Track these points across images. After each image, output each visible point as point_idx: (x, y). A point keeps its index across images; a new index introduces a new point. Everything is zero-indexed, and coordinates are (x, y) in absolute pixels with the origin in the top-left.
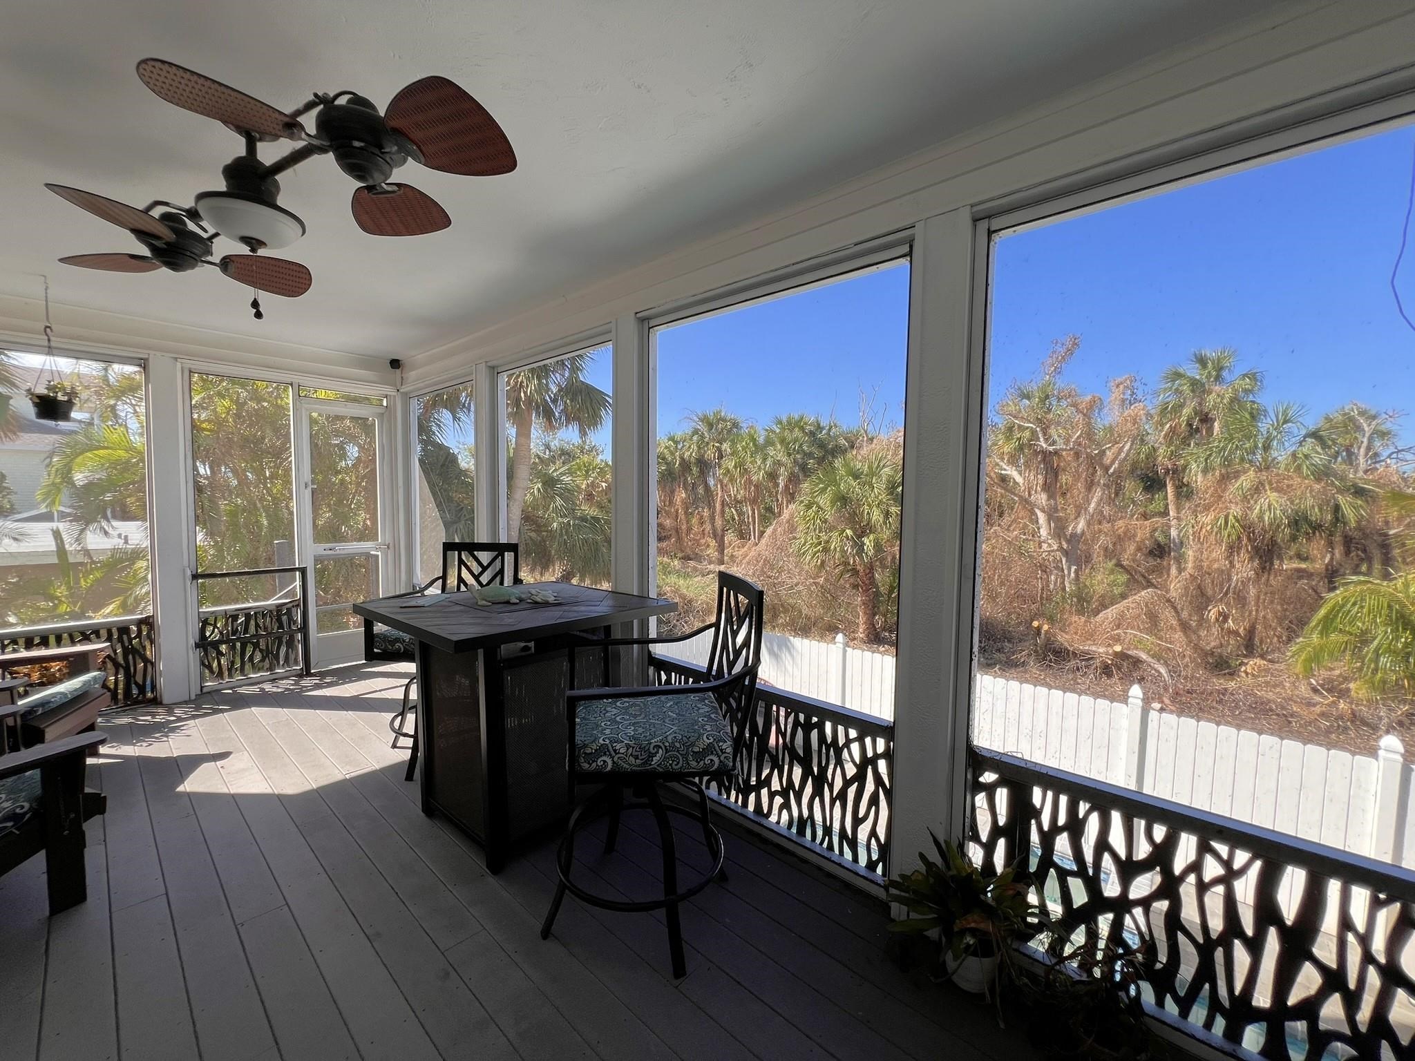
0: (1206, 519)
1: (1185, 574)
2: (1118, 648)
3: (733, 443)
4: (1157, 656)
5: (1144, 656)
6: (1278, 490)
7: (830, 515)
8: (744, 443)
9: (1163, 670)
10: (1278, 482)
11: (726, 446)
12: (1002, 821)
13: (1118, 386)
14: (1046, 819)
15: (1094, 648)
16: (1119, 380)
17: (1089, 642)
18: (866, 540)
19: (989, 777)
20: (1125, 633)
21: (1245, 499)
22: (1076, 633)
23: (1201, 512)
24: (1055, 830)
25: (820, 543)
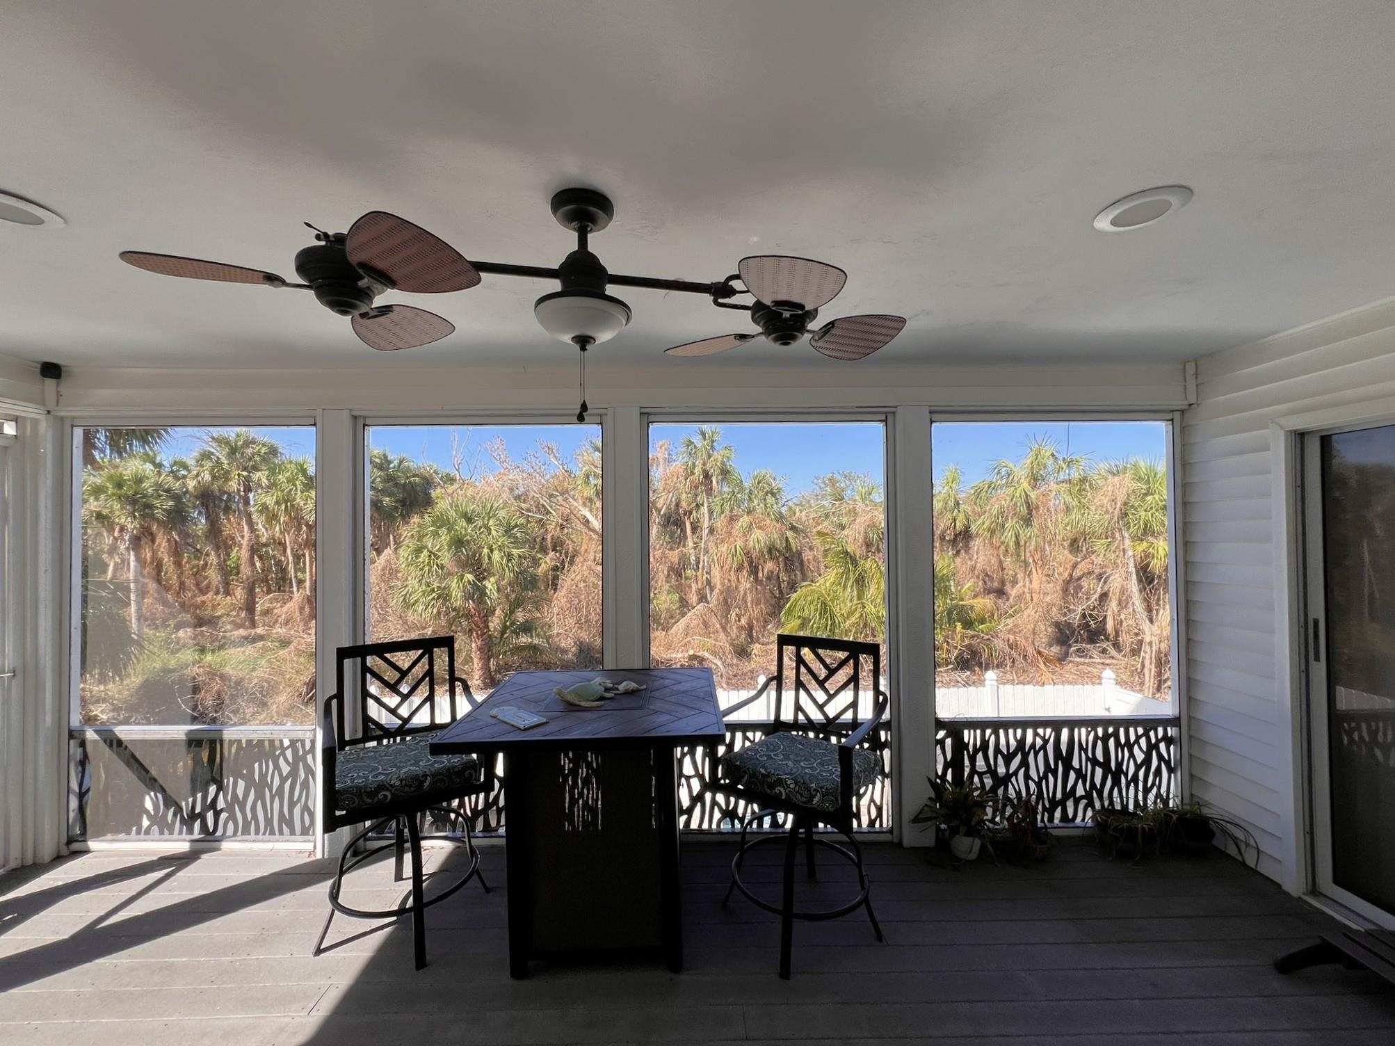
0: (724, 548)
1: (717, 591)
2: (691, 652)
3: (273, 472)
4: (714, 654)
5: (706, 655)
6: (760, 528)
7: (446, 558)
8: (289, 474)
9: (719, 663)
10: (759, 522)
11: (261, 476)
12: (949, 757)
13: (661, 448)
14: (971, 748)
15: (674, 656)
16: (660, 443)
17: (670, 651)
18: (486, 583)
19: (941, 734)
20: (694, 639)
21: (745, 535)
22: (660, 645)
23: (720, 544)
24: (976, 751)
25: (433, 591)
